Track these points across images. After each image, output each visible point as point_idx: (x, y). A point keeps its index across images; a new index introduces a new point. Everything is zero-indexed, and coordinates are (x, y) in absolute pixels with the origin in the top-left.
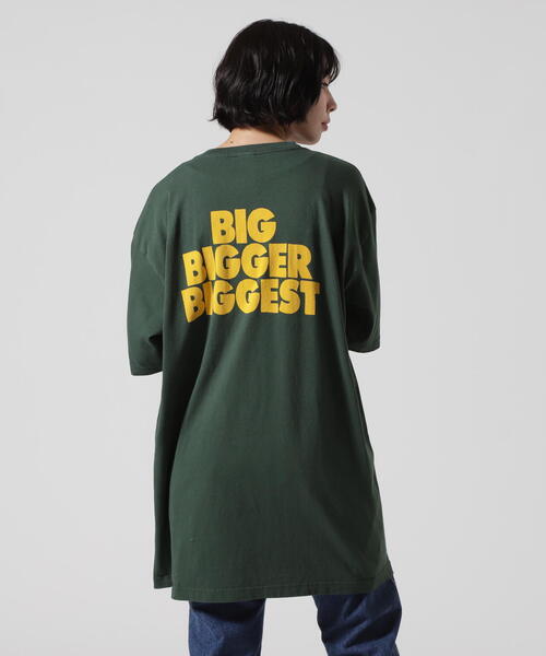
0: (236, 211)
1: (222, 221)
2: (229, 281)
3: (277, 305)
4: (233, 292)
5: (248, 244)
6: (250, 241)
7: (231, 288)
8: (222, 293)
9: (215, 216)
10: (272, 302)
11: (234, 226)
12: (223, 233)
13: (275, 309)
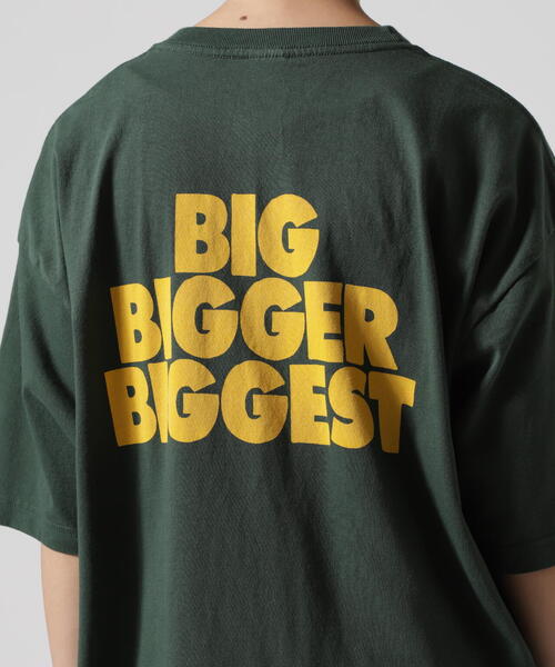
0: (235, 198)
1: (201, 219)
2: (206, 362)
3: (326, 425)
4: (215, 389)
5: (259, 277)
6: (264, 271)
7: (212, 380)
8: (187, 390)
9: (187, 205)
10: (318, 419)
11: (227, 233)
12: (202, 247)
13: (322, 436)
